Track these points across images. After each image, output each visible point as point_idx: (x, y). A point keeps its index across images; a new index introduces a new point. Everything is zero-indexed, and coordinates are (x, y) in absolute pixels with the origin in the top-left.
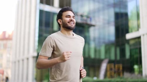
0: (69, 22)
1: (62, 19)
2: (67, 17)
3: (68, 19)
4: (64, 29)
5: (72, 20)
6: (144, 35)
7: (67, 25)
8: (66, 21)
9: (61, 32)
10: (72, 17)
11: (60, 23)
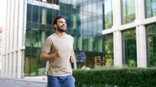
0: (62, 26)
1: (57, 24)
2: (60, 23)
3: (61, 24)
4: (59, 32)
5: (64, 25)
6: (115, 31)
7: (60, 28)
8: (60, 25)
9: (57, 33)
10: (64, 23)
11: (56, 27)
